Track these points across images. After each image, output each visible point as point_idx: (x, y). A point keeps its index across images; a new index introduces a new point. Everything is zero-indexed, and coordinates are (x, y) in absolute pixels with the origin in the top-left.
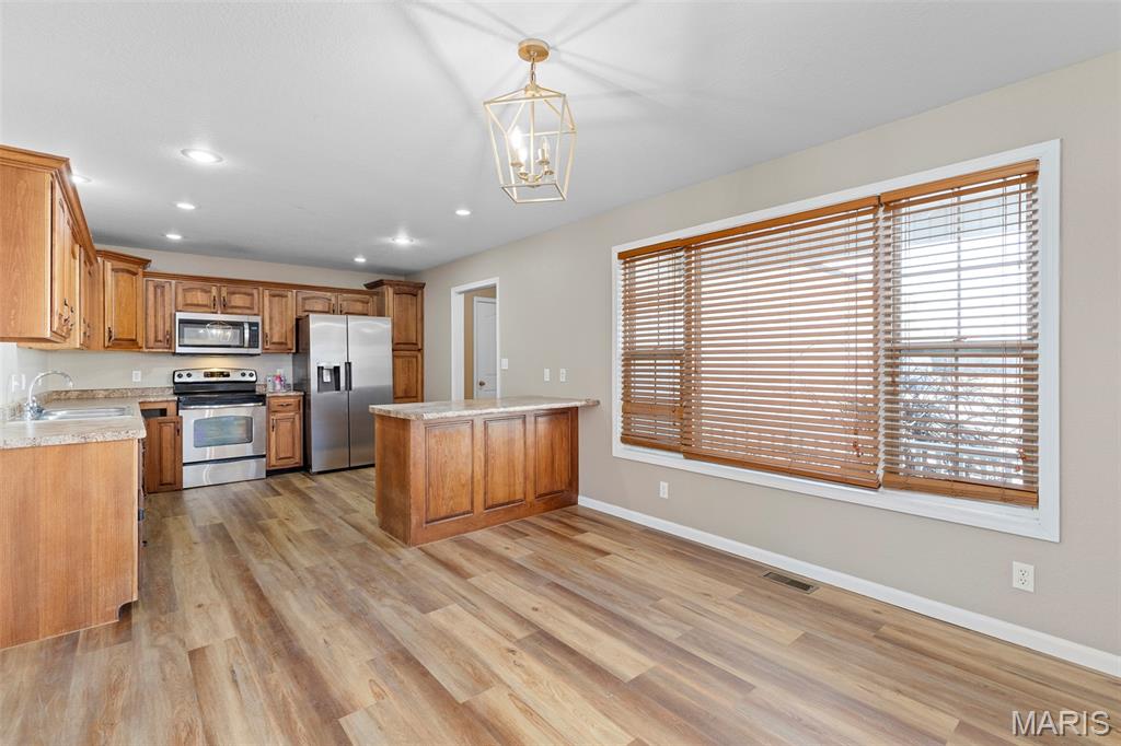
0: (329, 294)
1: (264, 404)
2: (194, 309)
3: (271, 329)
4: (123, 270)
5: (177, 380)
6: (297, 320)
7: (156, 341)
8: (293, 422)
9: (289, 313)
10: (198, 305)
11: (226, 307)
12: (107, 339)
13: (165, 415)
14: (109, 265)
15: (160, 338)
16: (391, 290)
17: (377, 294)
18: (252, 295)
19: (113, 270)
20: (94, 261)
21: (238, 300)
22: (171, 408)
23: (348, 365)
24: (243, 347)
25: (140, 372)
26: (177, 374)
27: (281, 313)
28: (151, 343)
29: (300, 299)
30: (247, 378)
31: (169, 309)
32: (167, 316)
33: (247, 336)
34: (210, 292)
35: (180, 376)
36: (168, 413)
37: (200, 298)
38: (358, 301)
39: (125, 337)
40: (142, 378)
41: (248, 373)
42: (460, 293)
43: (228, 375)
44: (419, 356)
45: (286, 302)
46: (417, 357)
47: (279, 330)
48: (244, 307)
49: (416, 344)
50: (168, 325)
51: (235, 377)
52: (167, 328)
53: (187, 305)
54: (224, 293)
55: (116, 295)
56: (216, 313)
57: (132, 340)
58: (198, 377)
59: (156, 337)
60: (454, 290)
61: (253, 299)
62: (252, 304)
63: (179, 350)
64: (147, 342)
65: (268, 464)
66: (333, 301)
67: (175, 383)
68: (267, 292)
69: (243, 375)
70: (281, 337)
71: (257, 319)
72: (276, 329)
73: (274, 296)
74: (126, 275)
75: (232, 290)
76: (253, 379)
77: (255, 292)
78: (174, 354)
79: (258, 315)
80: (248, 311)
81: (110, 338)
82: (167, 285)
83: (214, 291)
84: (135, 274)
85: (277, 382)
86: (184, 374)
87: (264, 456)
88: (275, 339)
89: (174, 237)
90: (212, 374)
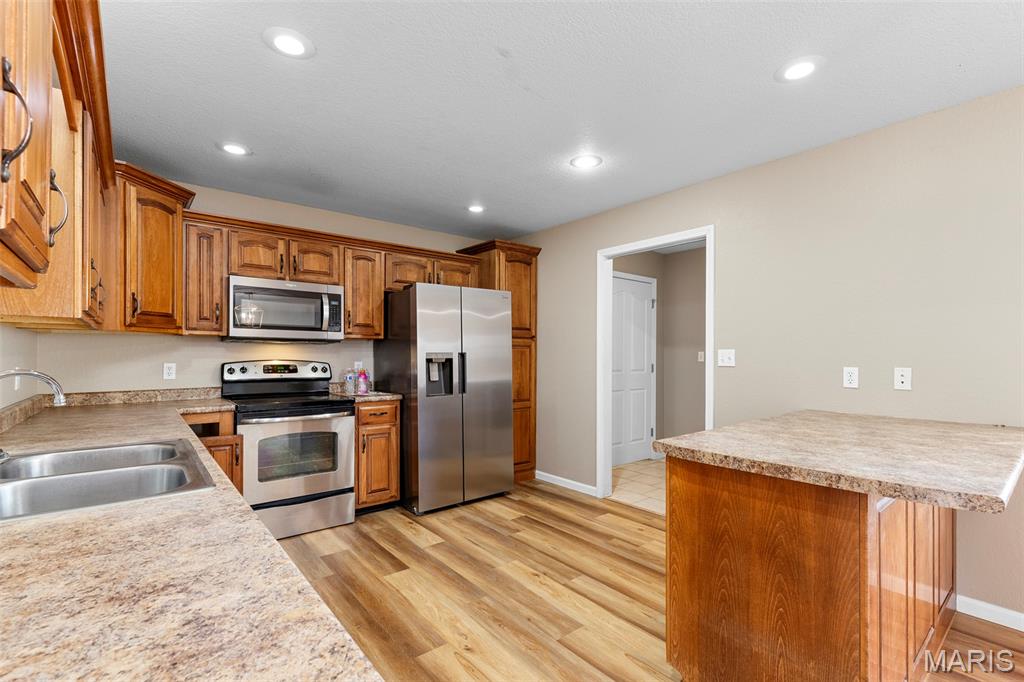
0: (424, 260)
1: (353, 414)
2: (254, 271)
3: (354, 305)
4: (154, 204)
5: (227, 377)
6: (386, 294)
7: (201, 318)
8: (388, 439)
9: (377, 282)
10: (260, 267)
11: (295, 271)
12: (129, 311)
13: (216, 433)
14: (132, 191)
15: (206, 314)
16: (503, 256)
17: (478, 262)
18: (329, 255)
19: (139, 200)
20: (110, 183)
21: (312, 262)
22: (226, 422)
23: (462, 356)
24: (320, 329)
25: (174, 365)
26: (226, 367)
27: (367, 283)
28: (194, 322)
29: (389, 264)
30: (320, 375)
31: (219, 271)
32: (216, 281)
33: (326, 313)
34: (275, 248)
35: (231, 371)
36: (222, 429)
37: (263, 256)
38: (458, 270)
39: (158, 309)
40: (176, 374)
41: (319, 366)
42: (609, 258)
43: (295, 370)
44: (533, 344)
45: (373, 267)
46: (529, 347)
47: (364, 307)
48: (320, 273)
49: (529, 330)
50: (217, 295)
51: (305, 372)
52: (217, 299)
53: (245, 265)
54: (294, 251)
55: (146, 239)
56: (284, 279)
57: (167, 315)
58: (256, 373)
59: (200, 312)
60: (601, 255)
61: (331, 260)
62: (330, 268)
63: (234, 332)
64: (187, 319)
65: (357, 501)
67: (224, 382)
68: (349, 253)
69: (314, 369)
70: (367, 316)
71: (338, 290)
72: (361, 305)
73: (358, 258)
74: (159, 212)
75: (305, 246)
76: (327, 375)
77: (334, 251)
78: (226, 338)
79: (337, 284)
80: (325, 279)
81: (135, 310)
82: (216, 235)
83: (281, 246)
84: (172, 212)
85: (361, 380)
86: (237, 367)
87: (351, 490)
88: (360, 320)
89: (235, 150)
90: (274, 369)
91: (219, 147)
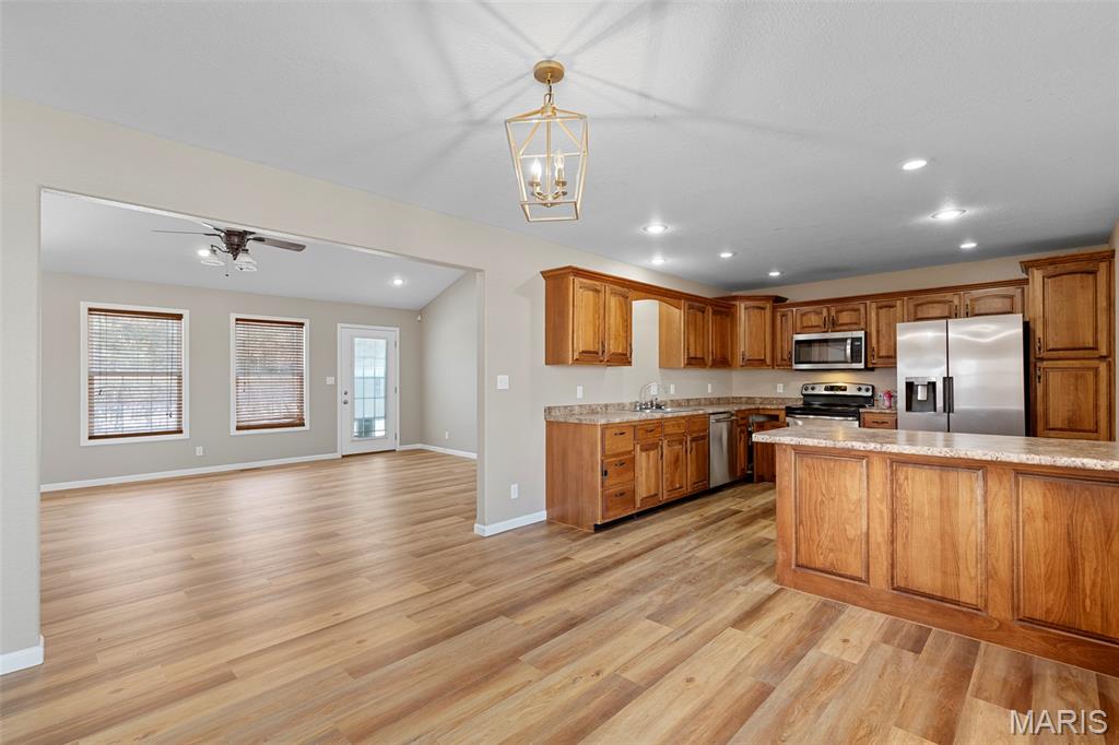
0: (950, 295)
2: (809, 330)
3: (878, 342)
4: (754, 307)
5: (804, 392)
7: (782, 359)
10: (813, 326)
11: (834, 325)
12: (741, 360)
14: (742, 305)
15: (785, 357)
16: (1038, 275)
18: (859, 310)
21: (845, 317)
23: (948, 381)
24: (846, 362)
25: (781, 385)
26: (803, 387)
27: (888, 325)
28: (779, 362)
29: (911, 306)
30: (863, 393)
31: (791, 332)
32: (790, 339)
33: (849, 351)
34: (821, 313)
35: (806, 389)
37: (814, 320)
38: (996, 296)
39: (756, 357)
40: (784, 389)
41: (864, 387)
43: (845, 389)
44: (1103, 366)
47: (887, 344)
48: (851, 323)
50: (790, 346)
51: (852, 391)
52: (790, 349)
53: (803, 327)
54: (833, 313)
55: (749, 326)
56: (827, 332)
57: (761, 360)
58: (821, 391)
59: (782, 356)
61: (860, 314)
62: (859, 319)
63: (796, 366)
66: (956, 302)
67: (804, 395)
68: (873, 305)
69: (860, 389)
70: (889, 351)
71: (860, 334)
72: (884, 342)
73: (881, 308)
74: (756, 311)
76: (870, 394)
77: (862, 306)
79: (863, 330)
80: (855, 327)
82: (789, 313)
83: (825, 311)
84: (763, 309)
85: (886, 397)
86: (809, 387)
88: (883, 353)
89: (775, 274)
90: (832, 388)
91: (767, 275)
